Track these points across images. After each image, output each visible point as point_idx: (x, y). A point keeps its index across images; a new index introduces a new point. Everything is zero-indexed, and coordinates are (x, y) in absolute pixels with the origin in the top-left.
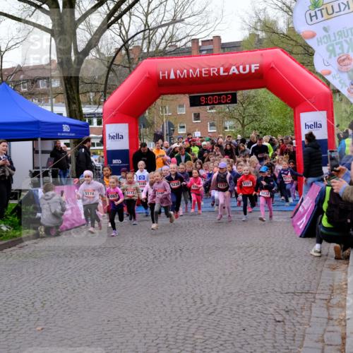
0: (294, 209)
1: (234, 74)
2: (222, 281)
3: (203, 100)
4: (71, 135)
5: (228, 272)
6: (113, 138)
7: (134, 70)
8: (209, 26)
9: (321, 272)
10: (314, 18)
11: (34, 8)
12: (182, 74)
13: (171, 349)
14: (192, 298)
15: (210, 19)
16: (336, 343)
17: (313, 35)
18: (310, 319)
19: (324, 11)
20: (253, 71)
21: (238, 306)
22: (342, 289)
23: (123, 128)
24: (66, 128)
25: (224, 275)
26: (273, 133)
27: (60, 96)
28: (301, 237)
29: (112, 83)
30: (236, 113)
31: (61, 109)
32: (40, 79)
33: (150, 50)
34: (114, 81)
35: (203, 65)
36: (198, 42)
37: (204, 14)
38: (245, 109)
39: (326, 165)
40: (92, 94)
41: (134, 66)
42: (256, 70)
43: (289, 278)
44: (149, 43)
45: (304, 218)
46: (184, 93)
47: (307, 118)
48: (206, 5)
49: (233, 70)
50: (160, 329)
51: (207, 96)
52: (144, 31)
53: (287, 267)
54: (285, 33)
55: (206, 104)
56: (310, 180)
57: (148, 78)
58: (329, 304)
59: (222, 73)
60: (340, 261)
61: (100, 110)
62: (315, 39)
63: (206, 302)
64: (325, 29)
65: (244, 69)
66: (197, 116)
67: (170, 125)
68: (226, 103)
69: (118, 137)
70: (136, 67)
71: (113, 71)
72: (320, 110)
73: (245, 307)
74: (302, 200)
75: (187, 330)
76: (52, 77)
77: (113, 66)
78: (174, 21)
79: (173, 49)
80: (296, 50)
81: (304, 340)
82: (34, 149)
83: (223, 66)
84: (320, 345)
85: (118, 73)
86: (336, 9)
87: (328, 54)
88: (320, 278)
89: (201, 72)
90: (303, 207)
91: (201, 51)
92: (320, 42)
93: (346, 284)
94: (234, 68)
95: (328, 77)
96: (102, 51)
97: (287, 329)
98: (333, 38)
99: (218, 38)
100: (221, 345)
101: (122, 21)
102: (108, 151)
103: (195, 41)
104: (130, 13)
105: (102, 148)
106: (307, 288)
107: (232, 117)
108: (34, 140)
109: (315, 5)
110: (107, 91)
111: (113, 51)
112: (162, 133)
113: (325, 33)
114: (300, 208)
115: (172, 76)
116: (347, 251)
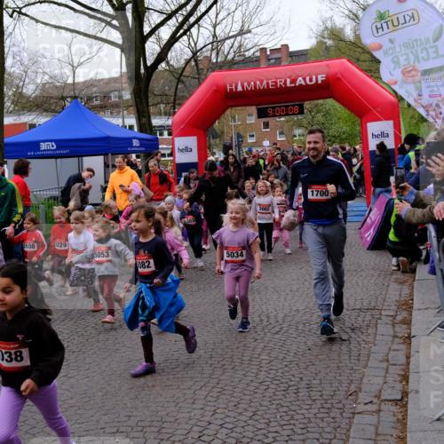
0: (362, 219)
1: (301, 85)
2: (289, 297)
3: (270, 111)
4: (141, 149)
5: (295, 288)
6: (182, 151)
7: (204, 80)
8: (277, 35)
9: (388, 286)
10: (380, 30)
11: (104, 24)
12: (249, 85)
13: (237, 370)
14: (259, 316)
15: (277, 29)
16: (400, 363)
17: (380, 47)
18: (375, 336)
19: (390, 23)
20: (320, 82)
21: (304, 324)
22: (407, 305)
23: (191, 142)
24: (136, 143)
25: (291, 291)
26: (342, 141)
27: (131, 108)
28: (368, 249)
29: (181, 94)
30: (305, 122)
31: (131, 121)
32: (111, 92)
33: (219, 60)
34: (183, 92)
35: (270, 77)
36: (266, 52)
37: (271, 23)
38: (313, 117)
39: (393, 175)
40: (162, 106)
41: (203, 77)
42: (322, 81)
43: (356, 293)
44: (218, 54)
45: (372, 230)
46: (252, 105)
47: (374, 127)
48: (274, 15)
49: (300, 81)
50: (226, 350)
51: (274, 108)
52: (212, 43)
53: (353, 282)
54: (352, 40)
55: (274, 116)
56: (378, 190)
57: (216, 91)
58: (395, 321)
59: (288, 84)
60: (406, 274)
61: (169, 122)
62: (381, 51)
63: (272, 321)
64: (391, 41)
65: (311, 80)
66: (266, 125)
67: (239, 136)
68: (293, 114)
69: (187, 150)
70: (206, 78)
71: (183, 82)
72: (386, 119)
73: (311, 324)
74: (371, 210)
75: (253, 351)
76: (123, 90)
77: (182, 78)
78: (241, 33)
79: (242, 58)
80: (363, 57)
81: (368, 360)
82: (105, 164)
83: (289, 77)
84: (384, 365)
85: (187, 83)
86: (402, 21)
87: (393, 65)
88: (386, 294)
89: (268, 84)
90: (371, 219)
91: (269, 60)
92: (386, 53)
93: (412, 300)
94: (300, 79)
95: (393, 87)
96: (171, 63)
97: (353, 349)
98: (398, 50)
99: (286, 47)
100: (286, 366)
101: (191, 33)
102: (177, 164)
103: (263, 50)
104: (199, 26)
105: (171, 158)
106: (373, 304)
107: (300, 126)
108: (105, 155)
109: (381, 17)
110: (176, 102)
111: (183, 62)
112: (231, 144)
113: (390, 45)
114: (368, 220)
115: (240, 89)
116: (414, 264)
